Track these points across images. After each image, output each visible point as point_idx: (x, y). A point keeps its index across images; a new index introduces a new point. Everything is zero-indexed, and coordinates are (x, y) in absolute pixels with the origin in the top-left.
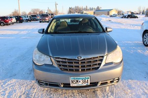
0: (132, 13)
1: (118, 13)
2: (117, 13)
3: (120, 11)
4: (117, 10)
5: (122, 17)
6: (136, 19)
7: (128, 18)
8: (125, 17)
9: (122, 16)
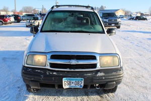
0: (142, 14)
1: (125, 14)
2: (123, 14)
3: (128, 12)
4: (123, 11)
5: (130, 19)
6: (146, 21)
7: (136, 19)
8: (133, 19)
9: (130, 17)
